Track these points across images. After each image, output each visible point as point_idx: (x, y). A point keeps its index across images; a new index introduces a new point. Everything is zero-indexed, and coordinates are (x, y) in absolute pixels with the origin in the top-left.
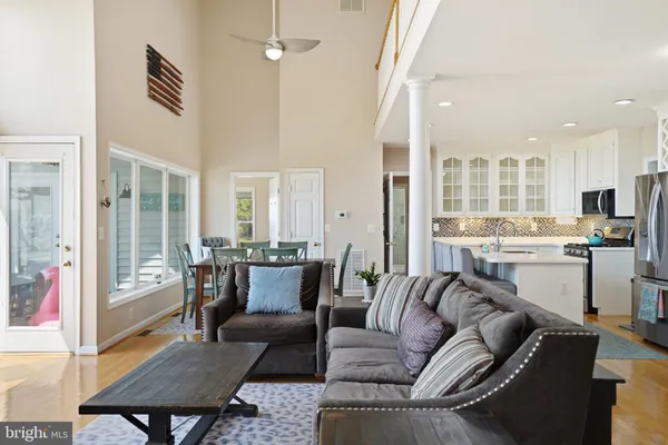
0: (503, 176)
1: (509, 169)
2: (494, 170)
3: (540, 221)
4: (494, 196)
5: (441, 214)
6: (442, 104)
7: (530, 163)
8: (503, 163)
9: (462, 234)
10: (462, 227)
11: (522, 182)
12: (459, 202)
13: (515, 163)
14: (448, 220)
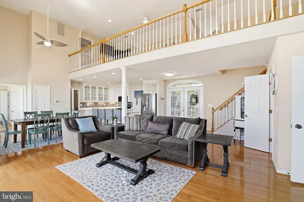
0: (99, 91)
1: (101, 90)
2: (97, 90)
3: (106, 103)
4: (97, 97)
5: (84, 101)
6: (113, 73)
7: (105, 89)
8: (99, 88)
9: (88, 107)
10: (88, 105)
11: (103, 93)
12: (89, 98)
13: (102, 88)
14: (84, 103)
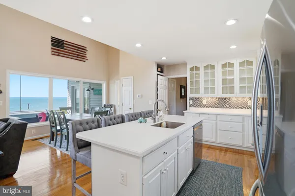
0: (224, 73)
1: (228, 69)
4: (219, 85)
8: (224, 66)
9: (204, 106)
10: (205, 102)
11: (237, 76)
12: (198, 89)
13: (231, 65)
14: (197, 99)
